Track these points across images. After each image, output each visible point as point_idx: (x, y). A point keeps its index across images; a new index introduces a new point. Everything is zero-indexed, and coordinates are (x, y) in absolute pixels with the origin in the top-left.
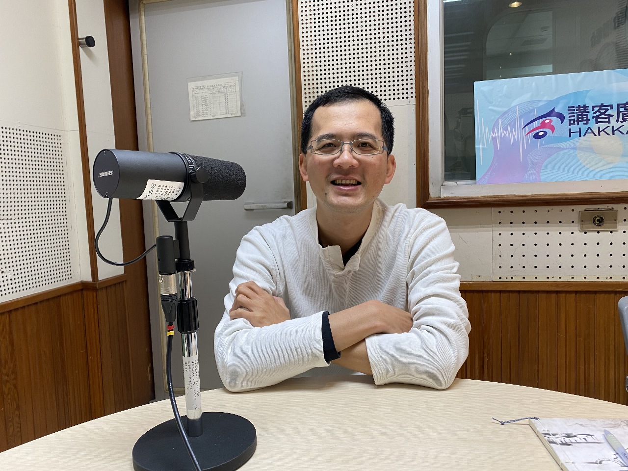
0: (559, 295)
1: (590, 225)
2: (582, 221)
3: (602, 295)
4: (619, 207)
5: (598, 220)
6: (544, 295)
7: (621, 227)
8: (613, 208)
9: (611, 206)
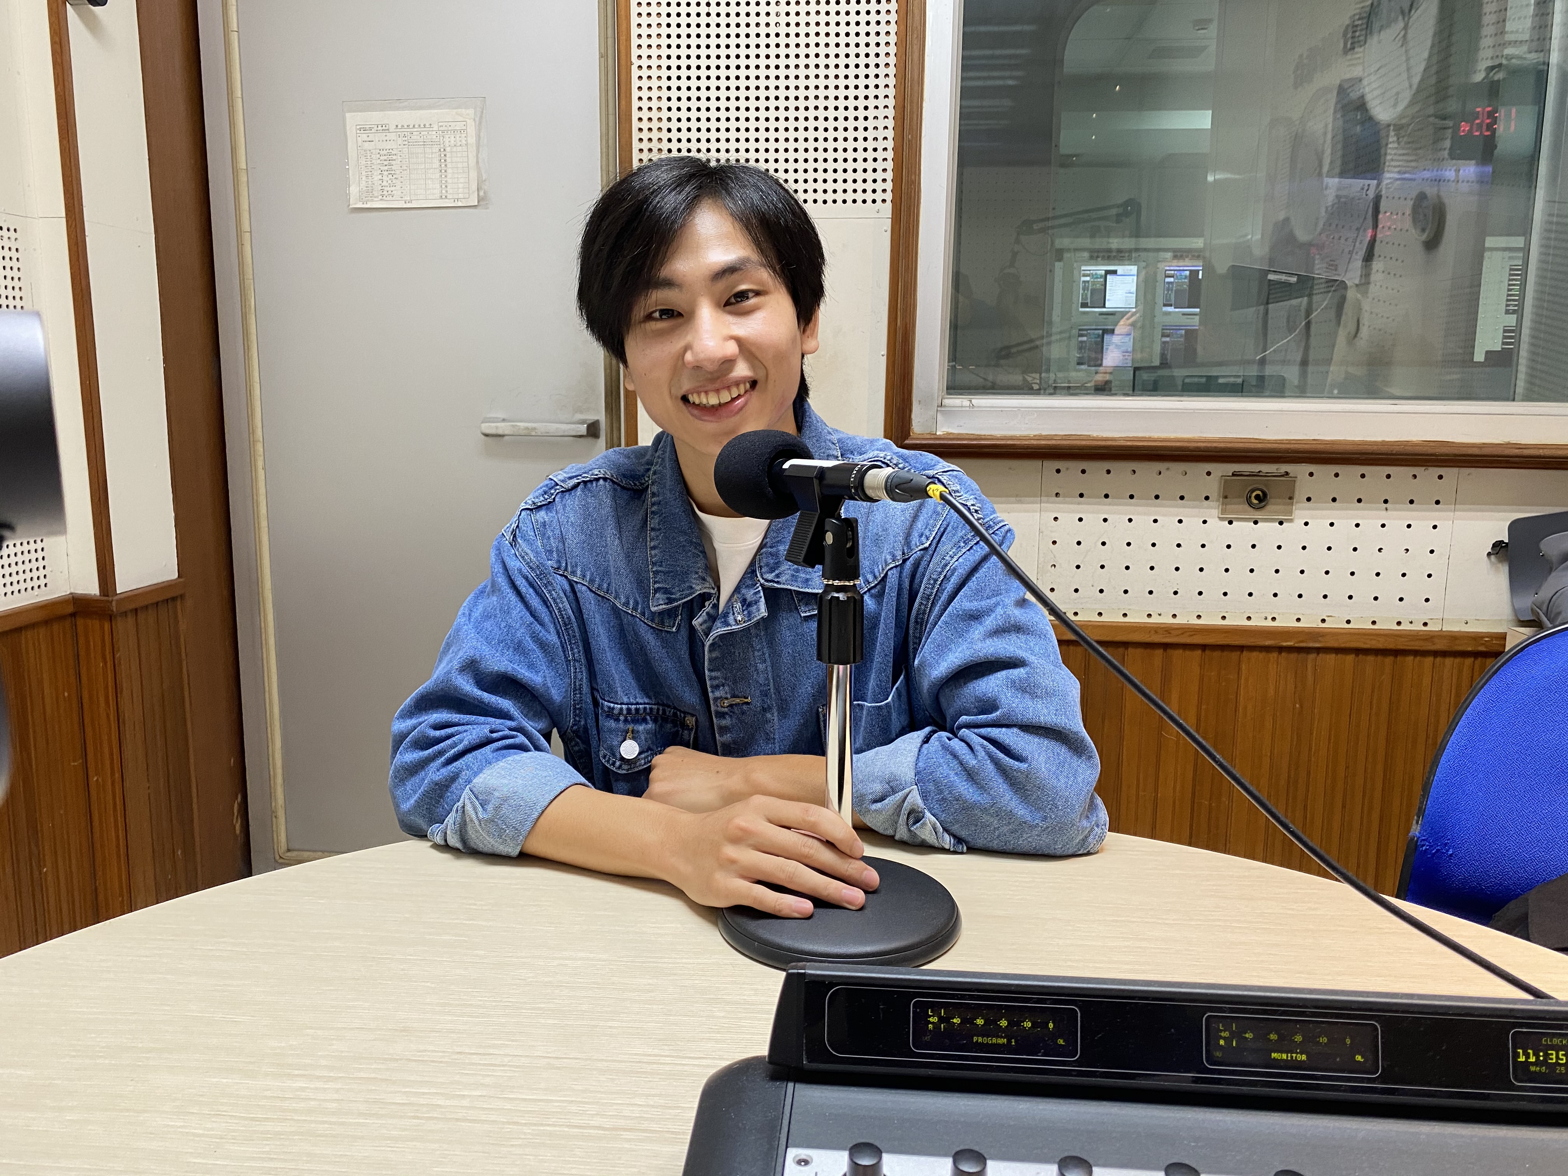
0: (1168, 651)
1: (1241, 507)
2: (1226, 497)
3: (1255, 654)
4: (1299, 471)
5: (1257, 497)
6: (1139, 651)
7: (1301, 513)
8: (1287, 473)
9: (1284, 468)
